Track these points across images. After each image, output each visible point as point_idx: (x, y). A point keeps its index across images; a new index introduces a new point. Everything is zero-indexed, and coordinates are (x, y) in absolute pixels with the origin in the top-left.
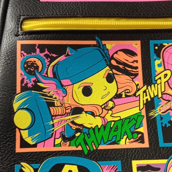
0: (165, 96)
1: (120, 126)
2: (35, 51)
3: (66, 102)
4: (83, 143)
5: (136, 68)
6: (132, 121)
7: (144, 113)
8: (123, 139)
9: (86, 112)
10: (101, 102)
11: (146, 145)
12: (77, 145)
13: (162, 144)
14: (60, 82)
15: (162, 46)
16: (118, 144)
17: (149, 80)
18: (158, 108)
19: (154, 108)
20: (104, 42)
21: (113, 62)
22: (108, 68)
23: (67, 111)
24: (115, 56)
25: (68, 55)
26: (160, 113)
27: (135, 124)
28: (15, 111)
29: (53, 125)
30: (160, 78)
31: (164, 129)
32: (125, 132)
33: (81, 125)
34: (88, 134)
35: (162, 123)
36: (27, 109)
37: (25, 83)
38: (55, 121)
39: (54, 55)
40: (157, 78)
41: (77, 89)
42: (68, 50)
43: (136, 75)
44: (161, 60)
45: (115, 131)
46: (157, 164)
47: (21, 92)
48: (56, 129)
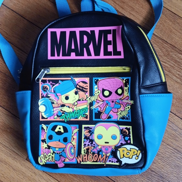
0: (97, 101)
1: (79, 112)
2: (46, 82)
3: (58, 102)
4: (65, 118)
5: (87, 89)
7: (88, 107)
9: (66, 106)
10: (72, 103)
11: (88, 119)
12: (63, 118)
13: (94, 119)
14: (56, 94)
15: (98, 80)
17: (91, 94)
19: (92, 105)
20: (74, 78)
21: (78, 87)
22: (75, 89)
23: (59, 106)
24: (79, 84)
25: (60, 83)
28: (39, 105)
29: (54, 111)
30: (96, 94)
31: (96, 114)
33: (64, 111)
34: (67, 114)
36: (44, 105)
37: (43, 95)
38: (55, 109)
39: (54, 84)
40: (95, 93)
41: (63, 97)
42: (60, 82)
43: (87, 92)
44: (97, 86)
47: (42, 98)
48: (55, 112)
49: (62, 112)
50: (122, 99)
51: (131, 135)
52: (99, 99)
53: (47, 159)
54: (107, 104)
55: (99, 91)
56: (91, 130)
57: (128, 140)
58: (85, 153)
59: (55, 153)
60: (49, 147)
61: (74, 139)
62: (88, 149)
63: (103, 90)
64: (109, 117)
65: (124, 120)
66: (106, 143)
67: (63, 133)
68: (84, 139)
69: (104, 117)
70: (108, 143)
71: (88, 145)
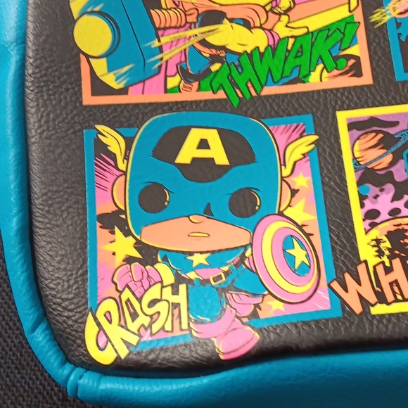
6: (335, 35)
8: (314, 71)
16: (304, 82)
18: (389, 5)
26: (394, 14)
27: (341, 40)
32: (320, 57)
35: (399, 35)
45: (296, 57)
46: (393, 115)
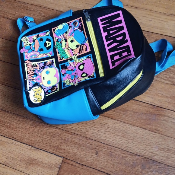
0: (74, 63)
2: (80, 23)
3: (68, 36)
4: (57, 45)
5: (82, 53)
7: (68, 58)
9: (66, 43)
10: (70, 46)
11: (59, 61)
13: (60, 65)
14: (73, 33)
15: (90, 58)
17: (79, 57)
19: (70, 61)
20: (87, 40)
21: (82, 46)
22: (80, 44)
23: (65, 38)
24: (84, 45)
25: (81, 32)
31: (65, 65)
33: (62, 43)
36: (63, 27)
37: (70, 24)
38: (62, 36)
39: (80, 28)
40: (80, 59)
42: (83, 31)
43: (80, 53)
44: (86, 59)
47: (68, 24)
48: (60, 36)
49: (61, 41)
50: (79, 78)
51: (52, 93)
52: (76, 64)
53: (26, 42)
54: (73, 70)
55: (82, 62)
56: (52, 65)
57: (48, 92)
58: (33, 64)
59: (30, 46)
60: (34, 41)
61: (43, 55)
62: (36, 66)
63: (83, 64)
64: (63, 75)
65: (63, 85)
66: (44, 77)
67: (46, 47)
68: (44, 62)
69: (63, 71)
70: (44, 79)
71: (40, 66)
